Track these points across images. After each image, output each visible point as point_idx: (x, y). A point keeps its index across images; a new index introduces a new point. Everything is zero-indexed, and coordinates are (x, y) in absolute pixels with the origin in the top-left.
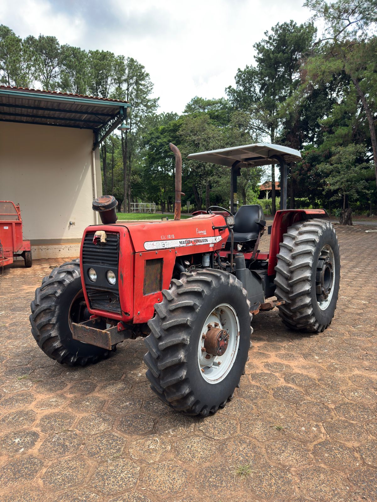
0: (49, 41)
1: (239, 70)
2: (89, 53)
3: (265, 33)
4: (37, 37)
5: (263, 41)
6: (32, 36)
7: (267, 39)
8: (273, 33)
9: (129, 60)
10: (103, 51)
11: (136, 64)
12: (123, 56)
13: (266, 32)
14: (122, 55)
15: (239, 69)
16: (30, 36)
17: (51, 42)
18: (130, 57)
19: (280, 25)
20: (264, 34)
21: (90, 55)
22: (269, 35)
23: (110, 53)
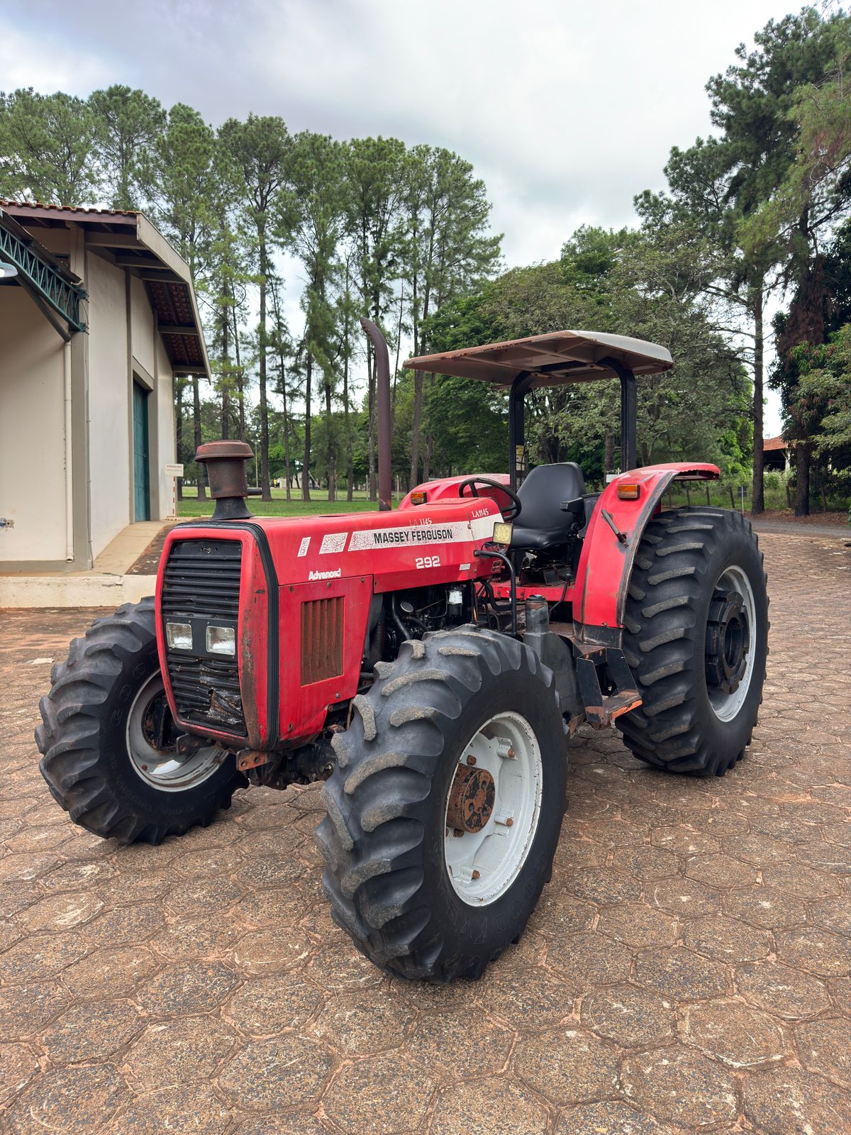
0: (263, 126)
1: (675, 152)
2: (351, 145)
3: (738, 51)
4: (243, 121)
5: (732, 70)
6: (235, 120)
7: (743, 65)
8: (761, 49)
9: (437, 155)
10: (380, 139)
11: (454, 161)
12: (426, 146)
13: (740, 47)
14: (423, 144)
15: (675, 149)
16: (231, 119)
17: (267, 129)
18: (442, 148)
19: (774, 25)
20: (734, 53)
21: (352, 149)
22: (748, 55)
23: (397, 141)
